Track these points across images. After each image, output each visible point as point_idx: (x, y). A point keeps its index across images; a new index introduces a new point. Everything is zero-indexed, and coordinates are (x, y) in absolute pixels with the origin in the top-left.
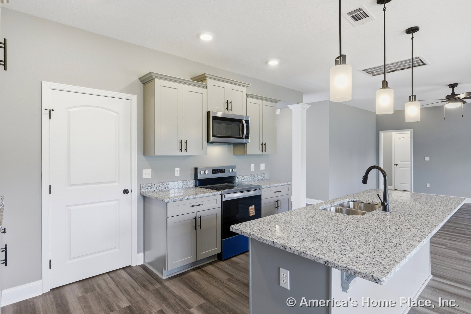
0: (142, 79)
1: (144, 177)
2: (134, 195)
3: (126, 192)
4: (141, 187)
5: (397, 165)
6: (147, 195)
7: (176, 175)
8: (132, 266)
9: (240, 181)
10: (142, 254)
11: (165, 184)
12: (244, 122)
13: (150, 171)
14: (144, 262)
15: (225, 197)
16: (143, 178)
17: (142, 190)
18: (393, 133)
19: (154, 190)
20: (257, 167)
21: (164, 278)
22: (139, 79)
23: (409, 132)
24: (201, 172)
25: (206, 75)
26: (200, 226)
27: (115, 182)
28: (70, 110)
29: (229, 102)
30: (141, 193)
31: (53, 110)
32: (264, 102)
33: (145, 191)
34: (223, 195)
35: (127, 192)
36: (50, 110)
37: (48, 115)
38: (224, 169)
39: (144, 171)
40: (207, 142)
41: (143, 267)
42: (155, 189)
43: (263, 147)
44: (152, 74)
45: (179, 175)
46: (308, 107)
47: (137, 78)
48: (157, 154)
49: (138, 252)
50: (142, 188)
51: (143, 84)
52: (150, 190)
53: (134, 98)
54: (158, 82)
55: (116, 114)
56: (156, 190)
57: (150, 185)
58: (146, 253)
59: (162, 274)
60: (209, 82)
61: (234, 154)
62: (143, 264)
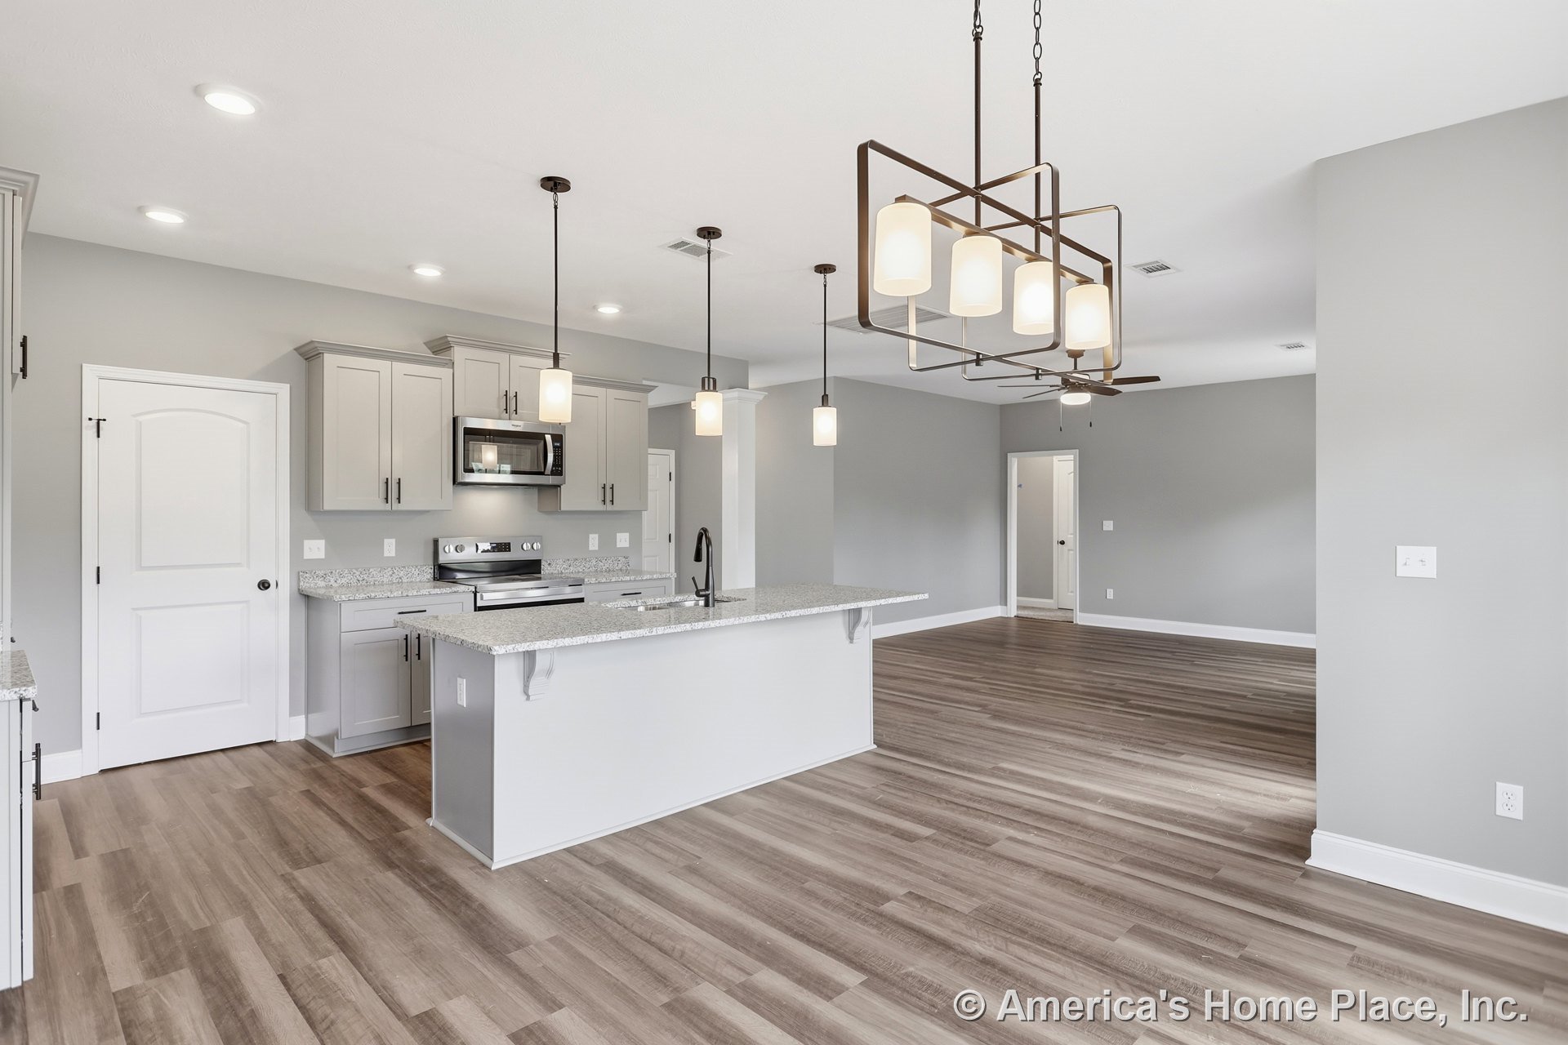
0: (303, 350)
1: (307, 555)
2: (283, 594)
3: (264, 585)
4: (298, 576)
5: (1062, 543)
6: (311, 592)
7: (386, 554)
8: (278, 741)
9: (556, 572)
10: (302, 718)
11: (358, 573)
12: (548, 438)
13: (321, 543)
14: (307, 734)
15: (482, 599)
16: (305, 558)
17: (302, 584)
18: (1056, 459)
19: (330, 584)
20: (607, 542)
21: (334, 756)
22: (296, 349)
23: (1072, 457)
24: (447, 549)
25: (449, 338)
26: (419, 655)
27: (238, 565)
28: (141, 418)
29: (512, 394)
30: (299, 589)
31: (104, 420)
32: (610, 391)
33: (308, 585)
34: (478, 595)
35: (267, 585)
36: (99, 420)
37: (95, 430)
38: (509, 544)
39: (308, 544)
40: (454, 482)
41: (307, 745)
42: (332, 582)
43: (608, 493)
44: (317, 345)
45: (393, 554)
46: (761, 396)
47: (292, 348)
48: (327, 506)
49: (293, 712)
50: (301, 579)
51: (306, 359)
52: (321, 583)
53: (284, 390)
54: (330, 360)
55: (241, 425)
56: (335, 585)
57: (321, 573)
58: (310, 716)
59: (333, 748)
60: (459, 353)
61: (540, 510)
62: (303, 738)
